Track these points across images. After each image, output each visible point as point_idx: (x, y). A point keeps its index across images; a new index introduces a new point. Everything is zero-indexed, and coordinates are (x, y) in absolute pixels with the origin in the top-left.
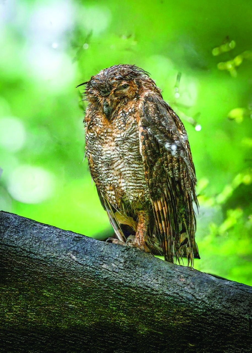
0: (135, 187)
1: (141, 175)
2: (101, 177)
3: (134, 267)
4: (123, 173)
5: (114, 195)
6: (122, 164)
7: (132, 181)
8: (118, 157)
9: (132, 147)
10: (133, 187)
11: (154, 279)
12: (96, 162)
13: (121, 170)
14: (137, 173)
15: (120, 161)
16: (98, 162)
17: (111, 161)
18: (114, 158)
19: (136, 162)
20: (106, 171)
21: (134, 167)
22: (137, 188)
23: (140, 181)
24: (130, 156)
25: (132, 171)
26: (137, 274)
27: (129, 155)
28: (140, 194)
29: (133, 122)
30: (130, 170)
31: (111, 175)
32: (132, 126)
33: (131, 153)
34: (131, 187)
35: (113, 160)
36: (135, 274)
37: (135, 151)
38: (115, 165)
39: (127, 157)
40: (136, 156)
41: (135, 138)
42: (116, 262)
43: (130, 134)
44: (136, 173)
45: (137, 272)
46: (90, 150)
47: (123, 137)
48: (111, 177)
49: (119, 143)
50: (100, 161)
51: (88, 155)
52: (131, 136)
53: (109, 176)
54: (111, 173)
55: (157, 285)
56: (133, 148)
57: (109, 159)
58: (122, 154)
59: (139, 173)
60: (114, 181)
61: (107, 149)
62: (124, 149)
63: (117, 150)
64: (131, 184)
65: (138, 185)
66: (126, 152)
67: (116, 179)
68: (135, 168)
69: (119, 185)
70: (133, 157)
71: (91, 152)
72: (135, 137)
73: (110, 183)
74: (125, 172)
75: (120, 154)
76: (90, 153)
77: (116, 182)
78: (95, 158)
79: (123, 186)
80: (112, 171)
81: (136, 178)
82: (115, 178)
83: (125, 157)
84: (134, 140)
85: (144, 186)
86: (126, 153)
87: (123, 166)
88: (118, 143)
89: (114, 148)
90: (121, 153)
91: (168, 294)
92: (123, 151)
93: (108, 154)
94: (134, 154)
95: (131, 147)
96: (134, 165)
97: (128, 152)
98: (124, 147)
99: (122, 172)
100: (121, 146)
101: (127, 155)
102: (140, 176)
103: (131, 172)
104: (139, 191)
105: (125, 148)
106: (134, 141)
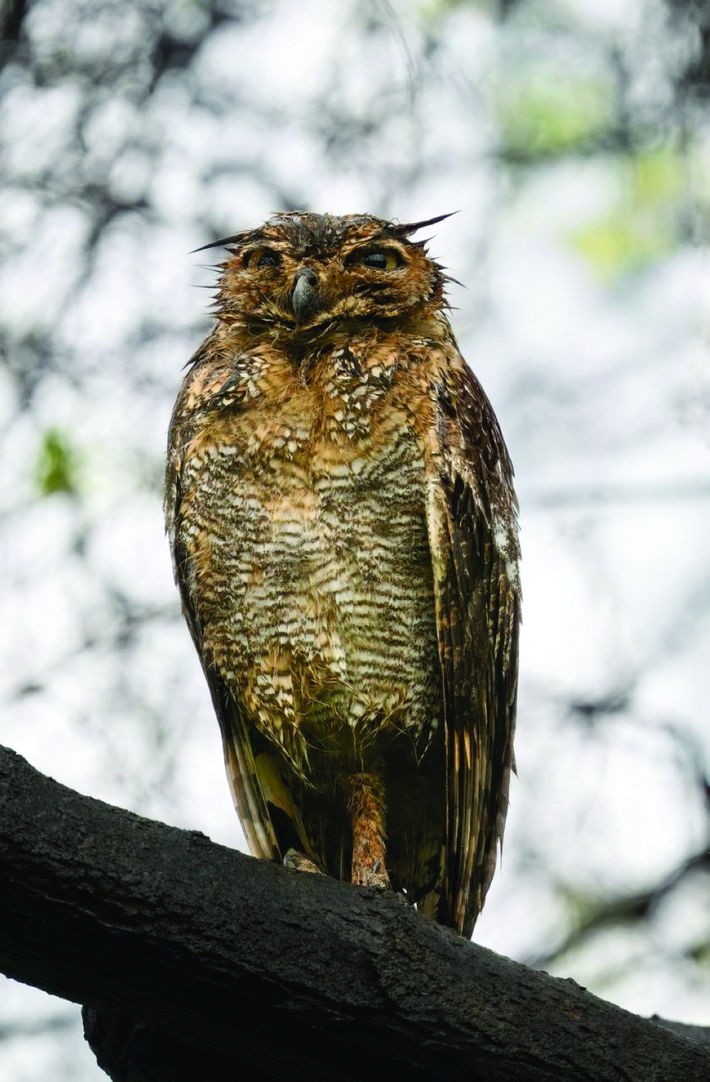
0: (377, 671)
1: (406, 626)
2: (239, 621)
3: (419, 954)
4: (343, 610)
5: (289, 692)
6: (345, 576)
7: (372, 645)
8: (328, 551)
9: (391, 518)
10: (371, 671)
11: (487, 1001)
12: (228, 563)
13: (339, 598)
14: (395, 615)
15: (334, 567)
16: (235, 567)
17: (302, 561)
18: (312, 552)
19: (396, 577)
20: (273, 599)
21: (387, 594)
22: (386, 673)
23: (398, 649)
24: (376, 552)
25: (380, 606)
26: (431, 977)
27: (374, 547)
28: (394, 699)
29: (404, 430)
30: (371, 604)
31: (293, 614)
32: (398, 445)
33: (384, 542)
34: (364, 670)
35: (308, 561)
36: (426, 978)
37: (400, 534)
38: (313, 580)
39: (366, 555)
40: (399, 554)
41: (403, 487)
42: (357, 931)
43: (388, 469)
44: (392, 619)
45: (431, 972)
46: (202, 516)
47: (360, 474)
48: (292, 621)
49: (339, 498)
50: (249, 563)
51: (192, 535)
52: (390, 476)
53: (286, 620)
54: (293, 608)
55: (502, 1025)
56: (392, 521)
57: (291, 554)
58: (349, 541)
59: (399, 621)
60: (302, 637)
61: (287, 518)
62: (358, 522)
63: (329, 525)
64: (366, 657)
65: (392, 662)
66: (364, 534)
67: (311, 632)
68: (390, 596)
69: (321, 654)
70: (391, 556)
71: (207, 524)
72: (404, 481)
73: (288, 643)
74: (350, 609)
75: (338, 538)
76: (202, 528)
77: (311, 644)
78: (227, 549)
79: (337, 658)
80: (302, 601)
81: (386, 634)
82: (310, 625)
83: (360, 555)
84: (401, 491)
85: (408, 668)
86: (363, 539)
87: (346, 585)
88: (335, 498)
89: (313, 515)
90: (342, 536)
91: (542, 1058)
92: (356, 527)
93: (290, 534)
94: (395, 545)
95: (384, 518)
96: (385, 587)
97: (372, 536)
98: (359, 517)
99: (340, 604)
100: (348, 508)
101: (366, 544)
102: (401, 629)
103: (374, 611)
104: (388, 685)
105: (362, 521)
106: (399, 496)
